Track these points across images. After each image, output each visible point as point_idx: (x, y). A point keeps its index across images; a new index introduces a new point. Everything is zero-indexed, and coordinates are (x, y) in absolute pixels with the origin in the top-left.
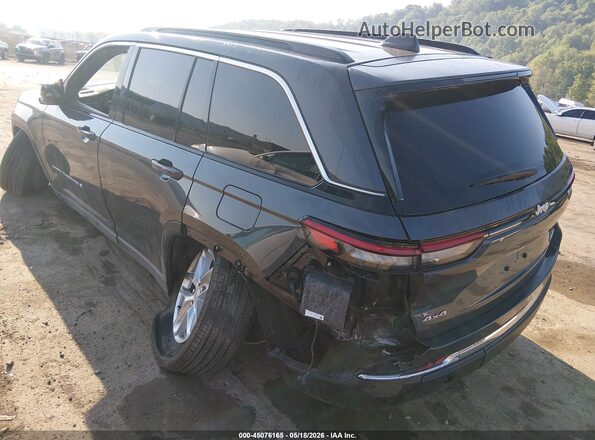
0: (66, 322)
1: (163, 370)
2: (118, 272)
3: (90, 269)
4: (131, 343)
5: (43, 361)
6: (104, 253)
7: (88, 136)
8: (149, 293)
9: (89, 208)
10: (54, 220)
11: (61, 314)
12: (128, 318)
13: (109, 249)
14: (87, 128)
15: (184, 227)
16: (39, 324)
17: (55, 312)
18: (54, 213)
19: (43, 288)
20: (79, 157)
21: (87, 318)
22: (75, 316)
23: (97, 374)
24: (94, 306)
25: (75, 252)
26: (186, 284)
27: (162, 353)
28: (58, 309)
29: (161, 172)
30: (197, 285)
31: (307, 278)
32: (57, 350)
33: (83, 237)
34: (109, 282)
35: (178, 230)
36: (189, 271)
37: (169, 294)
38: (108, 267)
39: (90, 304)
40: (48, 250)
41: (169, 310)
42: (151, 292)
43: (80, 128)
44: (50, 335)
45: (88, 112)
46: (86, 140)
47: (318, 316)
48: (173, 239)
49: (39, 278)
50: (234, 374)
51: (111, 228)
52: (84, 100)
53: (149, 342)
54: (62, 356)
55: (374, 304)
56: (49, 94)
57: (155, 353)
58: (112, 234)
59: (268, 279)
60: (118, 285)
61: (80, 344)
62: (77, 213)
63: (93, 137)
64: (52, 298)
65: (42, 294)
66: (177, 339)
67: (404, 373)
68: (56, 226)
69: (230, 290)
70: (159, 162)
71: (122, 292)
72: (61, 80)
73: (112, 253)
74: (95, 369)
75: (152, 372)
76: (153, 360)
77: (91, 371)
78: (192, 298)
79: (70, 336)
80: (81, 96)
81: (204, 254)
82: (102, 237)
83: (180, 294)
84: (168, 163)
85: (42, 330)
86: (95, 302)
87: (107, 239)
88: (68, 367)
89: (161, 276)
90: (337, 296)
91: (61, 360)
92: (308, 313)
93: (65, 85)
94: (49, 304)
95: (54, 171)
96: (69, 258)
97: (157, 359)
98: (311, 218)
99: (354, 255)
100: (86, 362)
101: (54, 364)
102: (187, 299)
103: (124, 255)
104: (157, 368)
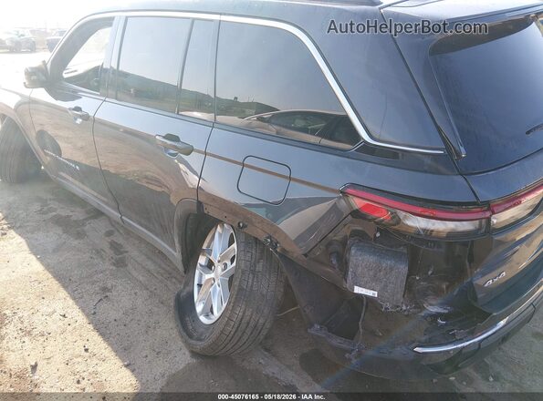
0: (83, 311)
1: (194, 354)
2: (127, 252)
3: (98, 252)
4: (155, 328)
5: (67, 357)
6: (109, 234)
7: (81, 117)
8: (162, 271)
9: (87, 189)
10: (53, 205)
11: (77, 303)
12: (146, 300)
13: (112, 229)
14: (78, 109)
15: (200, 204)
16: (56, 316)
17: (71, 302)
18: (52, 197)
19: (54, 277)
20: (68, 138)
21: (104, 305)
22: (92, 304)
23: (127, 366)
24: (109, 290)
25: (80, 235)
26: (202, 260)
27: (191, 336)
28: (74, 299)
29: (166, 148)
30: (216, 262)
31: (353, 252)
32: (81, 343)
33: (86, 219)
34: (120, 263)
35: (195, 208)
36: (204, 247)
37: (185, 272)
38: (116, 247)
39: (105, 289)
40: (52, 237)
41: (188, 289)
42: (164, 269)
43: (70, 109)
44: (70, 328)
45: (75, 91)
46: (79, 121)
47: (370, 293)
48: (187, 218)
49: (48, 267)
50: (266, 350)
51: (113, 208)
52: (70, 80)
53: (172, 325)
54: (86, 350)
55: (430, 273)
56: (34, 77)
57: (182, 337)
58: (115, 214)
59: (306, 255)
60: (130, 266)
61: (102, 335)
62: (74, 195)
63: (86, 117)
64: (65, 287)
65: (55, 284)
66: (202, 319)
67: (461, 341)
68: (55, 210)
69: (260, 267)
70: (164, 137)
71: (135, 273)
72: (44, 62)
73: (116, 233)
74: (123, 361)
75: (181, 358)
76: (180, 343)
77: (119, 363)
78: (212, 275)
79: (91, 327)
80: (65, 76)
81: (219, 229)
82: (104, 217)
83: (197, 272)
84: (175, 138)
85: (60, 324)
86: (109, 286)
87: (109, 218)
88: (95, 361)
89: (176, 255)
90: (391, 269)
91: (87, 354)
92: (358, 290)
93: (49, 66)
94: (63, 293)
95: (46, 154)
96: (76, 242)
97: (185, 342)
98: (353, 185)
99: (409, 223)
100: (113, 353)
101: (80, 359)
102: (207, 277)
103: (129, 233)
104: (187, 353)
